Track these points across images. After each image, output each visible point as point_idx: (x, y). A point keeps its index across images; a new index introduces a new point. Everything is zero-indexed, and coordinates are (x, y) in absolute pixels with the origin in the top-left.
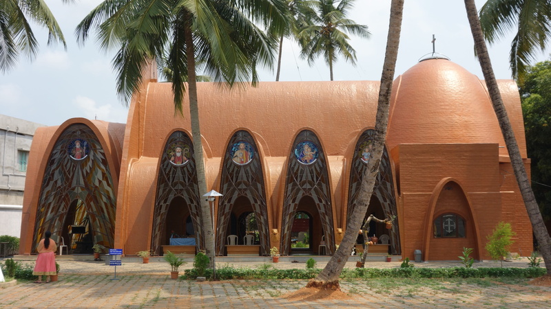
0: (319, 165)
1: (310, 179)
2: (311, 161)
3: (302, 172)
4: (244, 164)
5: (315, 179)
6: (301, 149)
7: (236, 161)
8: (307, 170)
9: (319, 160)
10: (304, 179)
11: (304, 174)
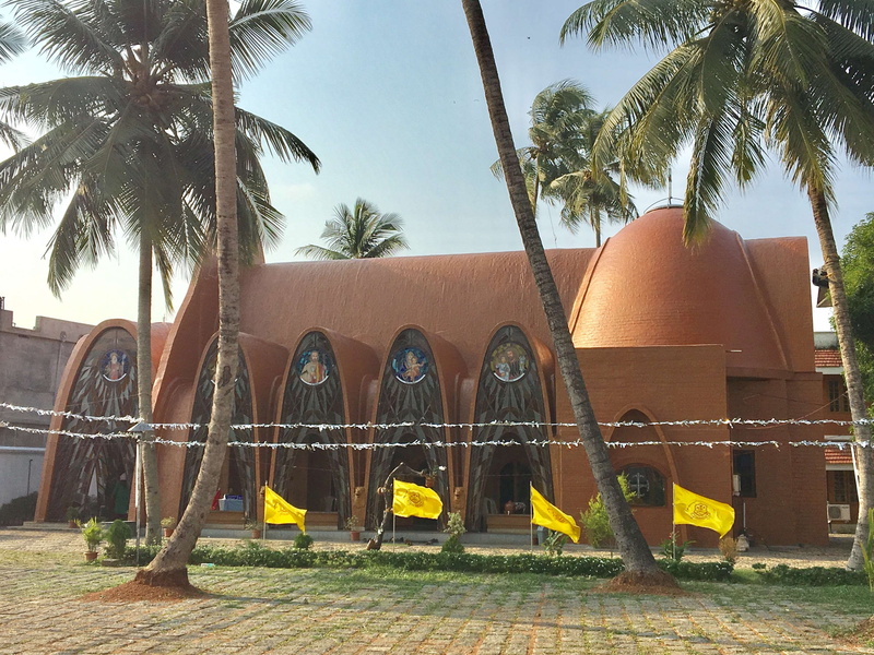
0: (429, 385)
1: (414, 406)
2: (416, 378)
3: (403, 395)
4: (317, 383)
5: (422, 406)
6: (401, 358)
7: (306, 379)
8: (410, 393)
9: (430, 377)
10: (405, 407)
11: (407, 398)
